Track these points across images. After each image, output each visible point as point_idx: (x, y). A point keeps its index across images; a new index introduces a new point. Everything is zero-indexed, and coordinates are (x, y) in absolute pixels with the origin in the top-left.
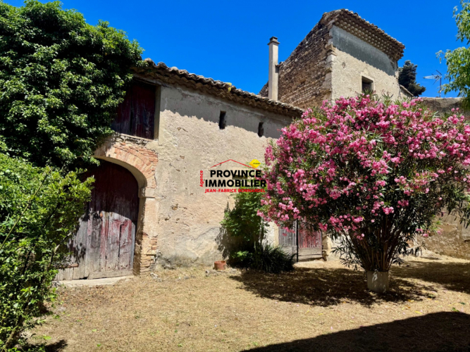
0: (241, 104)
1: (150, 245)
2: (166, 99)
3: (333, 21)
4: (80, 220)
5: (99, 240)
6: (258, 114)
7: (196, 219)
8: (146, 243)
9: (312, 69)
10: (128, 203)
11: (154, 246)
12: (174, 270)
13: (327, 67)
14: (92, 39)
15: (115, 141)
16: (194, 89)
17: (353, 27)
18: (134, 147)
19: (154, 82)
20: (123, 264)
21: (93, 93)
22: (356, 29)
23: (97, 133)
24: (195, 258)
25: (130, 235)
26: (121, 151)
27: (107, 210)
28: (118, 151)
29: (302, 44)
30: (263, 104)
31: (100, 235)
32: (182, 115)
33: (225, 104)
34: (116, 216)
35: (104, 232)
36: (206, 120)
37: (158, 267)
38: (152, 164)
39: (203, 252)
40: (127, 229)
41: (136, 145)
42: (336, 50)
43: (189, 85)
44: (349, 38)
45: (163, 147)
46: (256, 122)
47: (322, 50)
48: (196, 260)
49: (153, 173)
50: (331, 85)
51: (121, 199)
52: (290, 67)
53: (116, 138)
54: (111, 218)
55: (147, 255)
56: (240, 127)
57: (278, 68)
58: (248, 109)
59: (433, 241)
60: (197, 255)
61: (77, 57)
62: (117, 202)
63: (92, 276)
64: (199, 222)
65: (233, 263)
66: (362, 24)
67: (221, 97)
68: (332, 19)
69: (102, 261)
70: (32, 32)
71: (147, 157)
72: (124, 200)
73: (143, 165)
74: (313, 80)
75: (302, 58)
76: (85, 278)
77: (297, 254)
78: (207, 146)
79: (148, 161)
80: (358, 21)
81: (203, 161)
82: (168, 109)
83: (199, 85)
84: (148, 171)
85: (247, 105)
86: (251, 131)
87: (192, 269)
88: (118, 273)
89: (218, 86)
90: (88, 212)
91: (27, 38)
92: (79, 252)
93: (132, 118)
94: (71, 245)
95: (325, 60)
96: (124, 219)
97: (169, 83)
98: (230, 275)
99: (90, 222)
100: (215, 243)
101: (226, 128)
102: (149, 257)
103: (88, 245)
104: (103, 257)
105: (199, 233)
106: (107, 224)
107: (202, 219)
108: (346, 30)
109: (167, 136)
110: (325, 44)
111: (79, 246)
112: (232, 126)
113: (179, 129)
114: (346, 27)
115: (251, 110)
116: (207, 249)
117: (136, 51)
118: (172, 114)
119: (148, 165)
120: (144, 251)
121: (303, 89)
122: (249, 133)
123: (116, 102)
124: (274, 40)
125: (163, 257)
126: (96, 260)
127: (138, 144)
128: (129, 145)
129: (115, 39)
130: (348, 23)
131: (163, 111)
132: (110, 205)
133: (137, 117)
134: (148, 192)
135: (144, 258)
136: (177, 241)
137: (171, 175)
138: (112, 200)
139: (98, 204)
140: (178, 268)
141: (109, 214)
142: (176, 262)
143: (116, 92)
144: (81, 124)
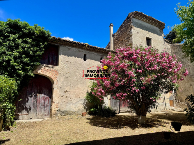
0: (93, 51)
1: (56, 106)
2: (62, 51)
3: (132, 16)
4: (29, 97)
5: (36, 104)
6: (100, 54)
7: (74, 96)
8: (54, 105)
9: (125, 35)
10: (48, 90)
11: (57, 107)
12: (65, 116)
13: (131, 34)
14: (31, 31)
15: (42, 67)
16: (73, 46)
17: (141, 18)
18: (49, 69)
19: (57, 44)
20: (46, 114)
21: (31, 50)
22: (143, 18)
23: (34, 65)
24: (74, 111)
25: (49, 103)
27: (40, 93)
28: (43, 71)
29: (121, 25)
30: (102, 50)
31: (37, 103)
32: (68, 56)
33: (86, 51)
34: (43, 95)
35: (38, 101)
36: (78, 58)
37: (59, 115)
38: (56, 75)
39: (78, 109)
40: (47, 100)
42: (134, 27)
43: (71, 45)
44: (140, 22)
45: (60, 69)
46: (100, 57)
47: (129, 28)
48: (74, 112)
49: (56, 79)
50: (132, 41)
51: (45, 89)
52: (117, 35)
53: (42, 66)
54: (41, 96)
55: (54, 110)
56: (92, 60)
57: (113, 35)
58: (96, 53)
59: (182, 104)
60: (75, 110)
61: (25, 38)
62: (43, 90)
63: (33, 118)
64: (75, 97)
65: (90, 113)
66: (145, 16)
67: (84, 49)
68: (132, 15)
69: (38, 112)
70: (9, 30)
71: (54, 73)
72: (46, 89)
73: (52, 76)
74: (126, 40)
75: (122, 31)
76: (31, 119)
77: (119, 110)
78: (79, 67)
79: (55, 74)
80: (143, 15)
81: (77, 73)
82: (62, 55)
83: (75, 45)
84: (54, 78)
85: (95, 51)
86: (97, 61)
87: (73, 116)
88: (44, 117)
89: (82, 45)
90: (32, 94)
91: (7, 32)
92: (29, 109)
93: (49, 58)
94: (26, 107)
95: (130, 31)
96: (46, 96)
97: (63, 45)
98: (87, 118)
99: (33, 98)
100: (82, 106)
101: (87, 60)
102: (55, 111)
103: (32, 106)
104: (38, 111)
105: (76, 101)
106: (40, 98)
107: (77, 96)
108: (138, 19)
109: (62, 64)
110: (130, 25)
111: (29, 107)
112: (89, 60)
113: (67, 62)
114: (138, 18)
115: (97, 53)
116: (79, 108)
117: (48, 34)
118: (64, 56)
119: (54, 76)
120: (53, 109)
121: (122, 43)
122: (97, 62)
123: (41, 53)
124: (111, 25)
125: (61, 111)
126: (35, 112)
127: (51, 68)
128: (47, 68)
129: (40, 30)
130: (139, 16)
131: (60, 55)
132: (41, 91)
133: (51, 58)
134: (54, 86)
136: (67, 105)
137: (64, 79)
138: (41, 89)
139: (36, 91)
140: (67, 115)
141: (40, 95)
142: (66, 113)
143: (41, 49)
144: (27, 62)
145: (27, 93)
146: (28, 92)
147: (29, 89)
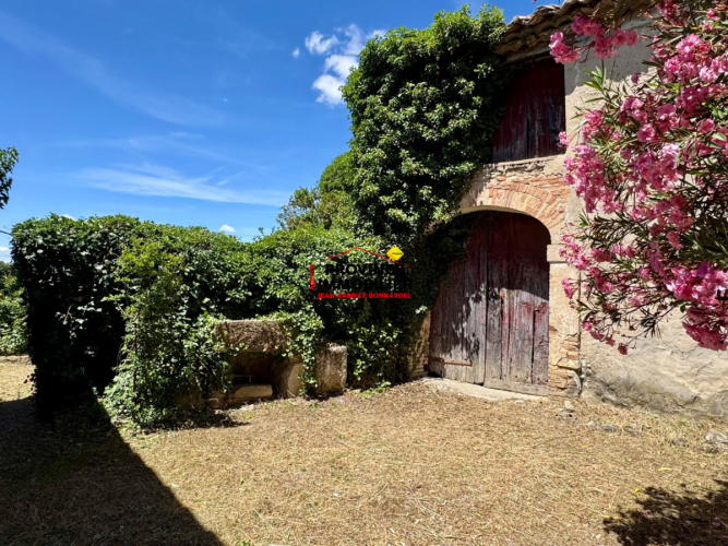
1: (563, 350)
2: (576, 67)
4: (471, 302)
5: (500, 331)
8: (556, 345)
11: (571, 353)
15: (491, 178)
18: (521, 179)
20: (541, 376)
26: (500, 191)
27: (511, 287)
28: (495, 193)
31: (501, 325)
34: (525, 296)
35: (507, 321)
37: (587, 395)
38: (559, 199)
39: (717, 387)
40: (544, 318)
41: (526, 175)
49: (561, 216)
51: (532, 269)
53: (490, 173)
54: (516, 300)
55: (561, 367)
60: (695, 392)
62: (525, 274)
63: (488, 383)
69: (505, 365)
71: (548, 190)
72: (537, 270)
73: (539, 206)
76: (482, 384)
79: (550, 197)
84: (550, 215)
88: (531, 388)
90: (479, 290)
92: (472, 345)
93: (528, 130)
94: (462, 335)
96: (539, 301)
99: (482, 304)
102: (563, 371)
103: (482, 338)
104: (506, 358)
106: (511, 309)
111: (471, 338)
119: (549, 204)
120: (553, 359)
125: (598, 376)
126: (496, 361)
127: (530, 171)
128: (511, 178)
132: (515, 279)
133: (537, 125)
134: (551, 253)
135: (553, 369)
138: (517, 272)
139: (496, 278)
140: (637, 409)
141: (514, 293)
142: (630, 394)
143: (466, 103)
144: (419, 171)
145: (463, 285)
146: (467, 281)
147: (470, 272)
